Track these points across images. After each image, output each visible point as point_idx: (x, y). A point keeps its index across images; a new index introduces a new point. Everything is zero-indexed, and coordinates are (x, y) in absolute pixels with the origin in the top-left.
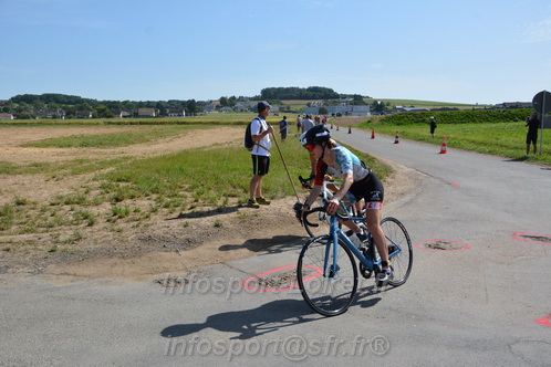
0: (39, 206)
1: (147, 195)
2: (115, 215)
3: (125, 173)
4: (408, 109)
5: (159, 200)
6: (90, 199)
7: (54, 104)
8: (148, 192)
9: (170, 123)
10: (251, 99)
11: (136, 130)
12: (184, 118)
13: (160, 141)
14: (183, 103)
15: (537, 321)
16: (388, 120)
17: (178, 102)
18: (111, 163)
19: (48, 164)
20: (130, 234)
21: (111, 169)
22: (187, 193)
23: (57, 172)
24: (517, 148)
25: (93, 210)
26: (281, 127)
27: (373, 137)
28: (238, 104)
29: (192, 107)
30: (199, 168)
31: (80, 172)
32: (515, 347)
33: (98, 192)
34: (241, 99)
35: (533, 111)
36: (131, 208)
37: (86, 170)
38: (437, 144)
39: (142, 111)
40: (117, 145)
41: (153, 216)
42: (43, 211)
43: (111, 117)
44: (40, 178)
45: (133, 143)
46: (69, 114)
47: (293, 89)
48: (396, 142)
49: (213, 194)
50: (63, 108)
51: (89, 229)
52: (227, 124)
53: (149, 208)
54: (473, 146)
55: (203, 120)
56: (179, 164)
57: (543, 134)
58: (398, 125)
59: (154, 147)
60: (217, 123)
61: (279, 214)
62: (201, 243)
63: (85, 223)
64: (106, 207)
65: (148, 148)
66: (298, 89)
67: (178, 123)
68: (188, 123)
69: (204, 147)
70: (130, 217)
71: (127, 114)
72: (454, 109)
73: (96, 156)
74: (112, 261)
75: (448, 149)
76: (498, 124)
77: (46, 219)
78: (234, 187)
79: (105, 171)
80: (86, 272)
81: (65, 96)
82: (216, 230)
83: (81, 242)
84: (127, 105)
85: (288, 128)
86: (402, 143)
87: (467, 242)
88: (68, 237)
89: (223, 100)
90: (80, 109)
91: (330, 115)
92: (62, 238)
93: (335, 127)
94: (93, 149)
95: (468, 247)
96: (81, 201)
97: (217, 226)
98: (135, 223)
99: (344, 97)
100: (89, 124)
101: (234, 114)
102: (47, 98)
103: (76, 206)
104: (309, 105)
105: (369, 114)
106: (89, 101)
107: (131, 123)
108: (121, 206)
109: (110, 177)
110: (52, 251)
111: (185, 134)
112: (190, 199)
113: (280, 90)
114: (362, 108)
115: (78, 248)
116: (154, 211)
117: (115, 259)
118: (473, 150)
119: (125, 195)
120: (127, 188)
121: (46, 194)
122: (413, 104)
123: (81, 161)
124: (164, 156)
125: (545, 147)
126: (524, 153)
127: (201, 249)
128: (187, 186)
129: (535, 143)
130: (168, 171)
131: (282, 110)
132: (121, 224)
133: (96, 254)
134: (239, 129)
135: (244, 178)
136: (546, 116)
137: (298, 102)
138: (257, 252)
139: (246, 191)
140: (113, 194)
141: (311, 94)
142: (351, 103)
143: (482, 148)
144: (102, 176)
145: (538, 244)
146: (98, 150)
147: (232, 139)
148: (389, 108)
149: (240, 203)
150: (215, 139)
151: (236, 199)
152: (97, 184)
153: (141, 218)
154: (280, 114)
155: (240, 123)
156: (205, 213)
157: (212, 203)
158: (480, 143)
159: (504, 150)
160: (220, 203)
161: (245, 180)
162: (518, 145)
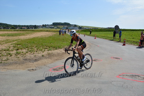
2: (17, 53)
3: (19, 43)
4: (87, 28)
5: (28, 50)
6: (10, 49)
7: (0, 25)
8: (25, 48)
9: (30, 31)
10: (50, 25)
11: (22, 32)
13: (28, 35)
14: (33, 26)
15: (117, 77)
16: (83, 31)
17: (32, 25)
18: (15, 40)
20: (21, 58)
21: (16, 42)
22: (35, 48)
23: (1, 43)
25: (11, 52)
28: (47, 26)
29: (35, 27)
30: (38, 42)
31: (7, 43)
32: (112, 83)
33: (12, 48)
34: (48, 25)
35: (114, 29)
36: (21, 52)
37: (9, 42)
38: (94, 36)
39: (23, 28)
40: (17, 36)
41: (27, 54)
43: (15, 29)
45: (21, 35)
46: (4, 28)
48: (85, 36)
49: (41, 48)
50: (3, 27)
51: (10, 57)
52: (44, 31)
53: (26, 52)
55: (38, 30)
56: (33, 40)
58: (85, 32)
59: (27, 36)
60: (42, 31)
61: (58, 53)
62: (39, 60)
64: (15, 52)
65: (25, 37)
66: (61, 23)
67: (32, 31)
68: (35, 31)
69: (39, 37)
70: (21, 54)
71: (19, 28)
72: (97, 28)
73: (11, 39)
74: (16, 65)
75: (96, 38)
76: (107, 32)
78: (47, 46)
79: (14, 42)
80: (10, 68)
81: (3, 23)
82: (42, 57)
83: (9, 60)
84: (19, 26)
86: (86, 36)
88: (5, 59)
89: (43, 25)
90: (7, 27)
92: (3, 59)
94: (11, 37)
95: (101, 60)
96: (8, 50)
97: (43, 56)
98: (22, 56)
99: (72, 25)
100: (9, 31)
101: (46, 29)
103: (7, 51)
105: (78, 29)
106: (9, 25)
107: (20, 31)
108: (19, 51)
109: (15, 44)
110: (1, 63)
111: (34, 33)
112: (36, 50)
113: (57, 23)
114: (76, 28)
115: (8, 62)
116: (27, 52)
117: (18, 65)
118: (102, 38)
119: (20, 48)
120: (20, 47)
122: (88, 27)
123: (8, 40)
124: (29, 39)
125: (117, 37)
126: (113, 39)
127: (39, 62)
128: (35, 46)
130: (30, 43)
131: (57, 28)
132: (19, 56)
133: (12, 63)
134: (47, 32)
135: (49, 44)
136: (117, 31)
137: (61, 26)
138: (53, 62)
139: (50, 47)
140: (16, 48)
141: (64, 24)
142: (74, 27)
143: (104, 37)
144: (13, 44)
145: (116, 60)
146: (12, 37)
147: (46, 35)
148: (83, 28)
149: (48, 50)
150: (41, 35)
151: (47, 50)
152: (12, 46)
153: (23, 54)
154: (57, 29)
155: (47, 31)
156: (40, 53)
157: (41, 50)
158: (103, 36)
159: (108, 38)
160: (43, 50)
161: (49, 45)
162: (111, 37)
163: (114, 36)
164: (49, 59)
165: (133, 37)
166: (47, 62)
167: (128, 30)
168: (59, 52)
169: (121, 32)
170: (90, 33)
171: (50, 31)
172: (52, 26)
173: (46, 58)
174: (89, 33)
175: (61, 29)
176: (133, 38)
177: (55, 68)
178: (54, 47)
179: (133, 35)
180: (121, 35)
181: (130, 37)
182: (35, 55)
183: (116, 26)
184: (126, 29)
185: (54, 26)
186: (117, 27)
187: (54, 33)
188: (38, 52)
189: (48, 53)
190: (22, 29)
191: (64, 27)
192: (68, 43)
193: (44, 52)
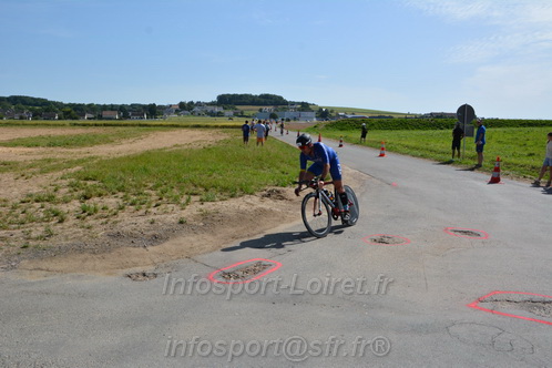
0: (10, 204)
1: (114, 193)
2: (84, 212)
3: (92, 172)
4: (350, 116)
5: (123, 198)
6: (59, 196)
7: (21, 105)
8: (114, 190)
9: (133, 125)
10: (207, 104)
11: (100, 131)
12: (145, 121)
13: (124, 142)
14: (144, 107)
15: (468, 305)
16: (333, 126)
17: (140, 105)
18: (79, 162)
19: (17, 163)
20: (100, 230)
21: (78, 168)
22: (153, 193)
23: (25, 171)
24: (444, 153)
25: (63, 208)
28: (196, 109)
29: (152, 110)
30: (161, 168)
31: (48, 171)
32: (452, 329)
33: (67, 190)
34: (199, 104)
36: (100, 205)
37: (54, 169)
38: (376, 148)
39: (106, 114)
40: (83, 145)
41: (120, 214)
42: (14, 208)
43: (76, 118)
44: (8, 177)
45: (98, 144)
46: (36, 115)
47: (246, 96)
48: (341, 146)
49: (176, 192)
50: (30, 110)
51: (60, 226)
52: (186, 127)
53: (116, 206)
54: (407, 150)
55: (164, 123)
56: (142, 164)
58: (341, 130)
59: (120, 147)
61: (238, 211)
62: (167, 239)
63: (56, 220)
64: (76, 205)
65: (113, 149)
66: (251, 96)
67: (140, 125)
68: (149, 126)
69: (165, 148)
70: (99, 214)
71: (91, 116)
72: (390, 117)
73: (63, 156)
74: (82, 256)
75: (386, 153)
77: (17, 216)
78: (196, 186)
79: (73, 170)
80: (58, 268)
81: (32, 98)
82: (180, 226)
83: (53, 239)
84: (92, 108)
86: (346, 147)
87: (405, 236)
88: (39, 234)
89: (182, 105)
90: (46, 111)
91: (280, 120)
92: (33, 235)
93: (285, 131)
94: (59, 149)
96: (50, 199)
97: (181, 222)
98: (104, 220)
99: (293, 103)
100: (55, 125)
101: (192, 118)
102: (15, 100)
103: (47, 204)
105: (315, 120)
106: (54, 103)
107: (96, 125)
108: (90, 203)
109: (78, 176)
110: (25, 247)
111: (147, 136)
112: (155, 197)
113: (234, 96)
114: (309, 114)
115: (50, 244)
116: (121, 208)
117: (86, 255)
118: (407, 154)
119: (93, 193)
120: (94, 187)
121: (16, 192)
122: (353, 111)
123: (49, 161)
124: (128, 157)
125: (467, 152)
126: (449, 157)
127: (167, 245)
128: (151, 185)
129: (459, 149)
130: (132, 171)
131: (236, 114)
132: (91, 221)
133: (67, 250)
134: (197, 132)
135: (204, 177)
136: (467, 125)
137: (251, 107)
139: (207, 190)
140: (81, 192)
141: (263, 100)
142: (299, 110)
143: (415, 152)
144: (70, 175)
145: (466, 238)
146: (65, 150)
147: (191, 141)
148: (333, 114)
149: (202, 201)
150: (175, 142)
151: (198, 198)
152: (65, 182)
153: (109, 215)
154: (235, 118)
156: (169, 210)
157: (176, 201)
158: (413, 148)
159: (433, 154)
160: (183, 201)
161: (205, 180)
162: (444, 150)
163: (453, 148)
164: (206, 236)
165: (531, 150)
166: (196, 244)
167: (509, 121)
168: (243, 207)
169: (481, 132)
170: (364, 136)
171: (207, 127)
172: (217, 110)
173: (194, 230)
174: (358, 134)
175: (250, 120)
176: (531, 155)
177: (227, 270)
178: (226, 189)
179: (529, 143)
180: (484, 143)
181: (519, 151)
182: (151, 218)
183: (464, 106)
184: (503, 120)
185: (225, 109)
186: (466, 111)
187: (224, 136)
188: (163, 206)
189: (201, 210)
190: (100, 117)
191: (261, 110)
192: (277, 171)
193: (188, 207)
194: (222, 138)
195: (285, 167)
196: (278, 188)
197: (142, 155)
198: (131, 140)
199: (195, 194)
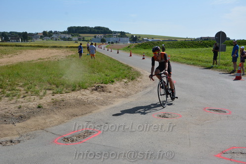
4: (150, 40)
9: (11, 46)
10: (61, 33)
12: (20, 43)
13: (5, 56)
14: (19, 34)
15: (216, 156)
16: (139, 46)
17: (16, 33)
24: (207, 62)
26: (79, 50)
27: (131, 56)
28: (54, 36)
29: (25, 36)
30: (29, 73)
34: (56, 33)
47: (86, 27)
48: (144, 58)
49: (37, 88)
52: (47, 47)
54: (184, 61)
55: (32, 44)
56: (15, 71)
57: (221, 54)
58: (145, 49)
61: (77, 100)
62: (29, 118)
66: (89, 28)
67: (16, 46)
69: (33, 61)
72: (175, 40)
76: (198, 49)
78: (50, 84)
82: (38, 110)
85: (83, 50)
86: (146, 59)
87: (180, 113)
89: (44, 33)
91: (107, 42)
93: (110, 50)
95: (180, 116)
97: (39, 107)
99: (115, 32)
101: (51, 41)
104: (95, 37)
105: (129, 42)
111: (21, 53)
112: (23, 92)
113: (79, 28)
114: (125, 39)
118: (184, 63)
122: (153, 37)
124: (7, 66)
125: (222, 61)
126: (211, 64)
127: (29, 122)
128: (21, 84)
130: (9, 75)
131: (79, 40)
134: (54, 51)
136: (221, 45)
138: (63, 122)
139: (58, 86)
141: (97, 30)
142: (119, 36)
143: (189, 61)
147: (50, 56)
148: (140, 39)
149: (53, 94)
150: (40, 56)
151: (51, 92)
154: (79, 42)
155: (55, 47)
156: (32, 100)
157: (37, 93)
158: (189, 59)
159: (200, 63)
160: (42, 94)
161: (57, 80)
162: (208, 60)
168: (80, 97)
169: (237, 49)
171: (61, 47)
172: (67, 36)
177: (66, 137)
178: (69, 86)
182: (18, 105)
183: (220, 32)
185: (72, 36)
186: (221, 36)
188: (28, 97)
189: (53, 99)
192: (103, 75)
193: (44, 97)
194: (70, 54)
195: (107, 72)
196: (102, 85)
197: (17, 65)
198: (9, 56)
199: (50, 90)
